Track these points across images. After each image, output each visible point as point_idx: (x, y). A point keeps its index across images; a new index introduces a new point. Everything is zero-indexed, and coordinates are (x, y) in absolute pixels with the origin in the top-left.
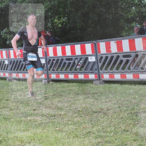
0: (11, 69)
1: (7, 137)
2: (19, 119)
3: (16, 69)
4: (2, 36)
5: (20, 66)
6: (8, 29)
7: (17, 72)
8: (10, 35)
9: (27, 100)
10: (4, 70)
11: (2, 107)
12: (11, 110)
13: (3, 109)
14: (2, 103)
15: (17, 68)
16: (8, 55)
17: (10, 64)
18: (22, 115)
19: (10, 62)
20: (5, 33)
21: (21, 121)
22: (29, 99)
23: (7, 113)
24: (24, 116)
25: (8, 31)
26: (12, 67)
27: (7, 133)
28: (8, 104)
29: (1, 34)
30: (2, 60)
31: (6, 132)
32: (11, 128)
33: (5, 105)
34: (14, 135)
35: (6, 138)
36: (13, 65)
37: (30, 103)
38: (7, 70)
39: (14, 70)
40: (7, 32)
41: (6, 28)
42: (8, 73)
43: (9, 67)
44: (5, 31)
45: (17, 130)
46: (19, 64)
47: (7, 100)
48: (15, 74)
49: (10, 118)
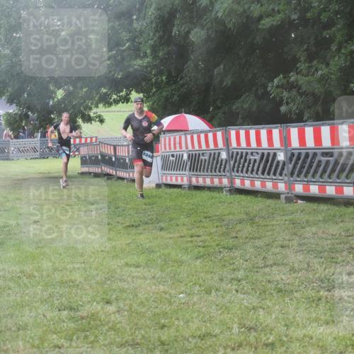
0: (292, 174)
1: (286, 336)
2: (313, 295)
3: (303, 173)
4: (271, 95)
5: (315, 165)
6: (284, 78)
7: (306, 180)
8: (289, 92)
9: (330, 249)
10: (275, 174)
11: (271, 262)
12: (293, 270)
13: (273, 268)
14: (270, 253)
15: (305, 170)
16: (285, 138)
17: (289, 161)
18: (319, 285)
19: (289, 154)
20: (278, 87)
21: (320, 299)
22: (336, 246)
23: (284, 277)
24: (324, 288)
25: (285, 81)
26: (294, 167)
27: (286, 325)
28: (285, 257)
29: (269, 89)
30: (272, 152)
31: (283, 323)
32: (295, 313)
33: (279, 258)
34: (304, 331)
35: (285, 339)
36: (296, 163)
37: (338, 255)
38: (281, 175)
39: (298, 176)
40: (282, 85)
41: (281, 76)
42: (285, 183)
43: (286, 168)
44: (278, 82)
45: (310, 320)
47: (282, 247)
48: (301, 186)
49: (292, 291)
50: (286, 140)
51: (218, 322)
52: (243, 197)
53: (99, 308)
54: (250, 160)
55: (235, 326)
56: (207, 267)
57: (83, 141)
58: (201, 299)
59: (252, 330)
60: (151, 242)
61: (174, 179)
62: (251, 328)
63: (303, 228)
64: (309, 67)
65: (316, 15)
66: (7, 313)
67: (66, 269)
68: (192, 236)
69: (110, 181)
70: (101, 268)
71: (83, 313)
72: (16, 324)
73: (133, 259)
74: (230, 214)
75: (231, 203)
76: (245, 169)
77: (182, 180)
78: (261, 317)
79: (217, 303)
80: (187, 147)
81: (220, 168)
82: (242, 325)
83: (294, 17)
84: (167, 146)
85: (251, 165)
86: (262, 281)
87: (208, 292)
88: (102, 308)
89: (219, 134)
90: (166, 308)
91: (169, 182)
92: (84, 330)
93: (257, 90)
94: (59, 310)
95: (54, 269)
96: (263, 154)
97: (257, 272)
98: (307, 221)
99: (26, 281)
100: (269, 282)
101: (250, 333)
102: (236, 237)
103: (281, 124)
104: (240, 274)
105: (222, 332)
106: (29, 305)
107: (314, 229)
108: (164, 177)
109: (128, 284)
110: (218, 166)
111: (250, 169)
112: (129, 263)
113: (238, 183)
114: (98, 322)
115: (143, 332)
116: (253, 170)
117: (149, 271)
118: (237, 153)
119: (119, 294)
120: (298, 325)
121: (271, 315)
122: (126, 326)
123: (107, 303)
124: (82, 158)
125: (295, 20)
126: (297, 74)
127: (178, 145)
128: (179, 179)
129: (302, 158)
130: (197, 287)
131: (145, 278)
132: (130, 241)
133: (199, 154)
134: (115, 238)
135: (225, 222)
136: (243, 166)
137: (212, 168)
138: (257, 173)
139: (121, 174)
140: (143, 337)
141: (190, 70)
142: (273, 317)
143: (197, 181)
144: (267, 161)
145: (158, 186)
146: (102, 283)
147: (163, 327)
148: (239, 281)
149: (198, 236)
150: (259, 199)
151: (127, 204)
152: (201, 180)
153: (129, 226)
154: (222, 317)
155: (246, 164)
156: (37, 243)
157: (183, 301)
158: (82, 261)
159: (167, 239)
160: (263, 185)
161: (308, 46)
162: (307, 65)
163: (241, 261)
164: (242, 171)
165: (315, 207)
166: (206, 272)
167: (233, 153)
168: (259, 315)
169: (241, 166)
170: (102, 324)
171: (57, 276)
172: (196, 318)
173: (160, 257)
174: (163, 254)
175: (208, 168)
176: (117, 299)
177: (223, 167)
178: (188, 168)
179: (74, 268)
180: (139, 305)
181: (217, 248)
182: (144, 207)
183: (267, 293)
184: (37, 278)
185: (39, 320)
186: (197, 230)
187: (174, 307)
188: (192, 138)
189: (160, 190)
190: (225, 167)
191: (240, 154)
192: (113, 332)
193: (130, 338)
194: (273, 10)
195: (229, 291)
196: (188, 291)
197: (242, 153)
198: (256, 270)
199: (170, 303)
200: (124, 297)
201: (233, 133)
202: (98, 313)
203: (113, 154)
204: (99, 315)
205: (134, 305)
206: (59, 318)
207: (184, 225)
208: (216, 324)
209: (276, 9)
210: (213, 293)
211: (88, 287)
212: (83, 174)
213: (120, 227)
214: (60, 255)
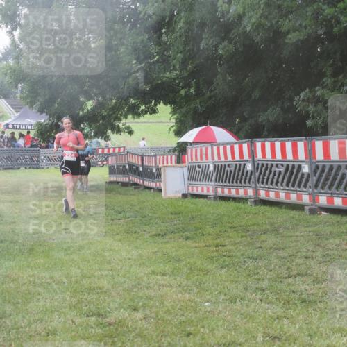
0: (316, 186)
3: (327, 186)
4: (297, 108)
5: (339, 177)
6: (311, 92)
7: (330, 192)
8: (315, 106)
10: (299, 186)
11: (295, 273)
12: (316, 281)
13: (297, 279)
14: (294, 264)
15: (329, 182)
17: (313, 174)
19: (314, 167)
20: (303, 100)
23: (307, 287)
25: (310, 95)
26: (319, 180)
27: (310, 335)
28: (309, 267)
29: (295, 103)
30: (297, 164)
31: (307, 333)
32: (318, 323)
33: (303, 268)
34: (328, 341)
36: (321, 176)
38: (305, 186)
39: (322, 188)
40: (308, 99)
41: (307, 90)
42: (310, 194)
43: (310, 180)
44: (304, 96)
45: (334, 331)
46: (336, 175)
47: (306, 258)
48: (325, 198)
49: (316, 301)
50: (310, 152)
51: (242, 330)
52: (267, 208)
53: (126, 314)
54: (275, 172)
55: (260, 335)
56: (232, 277)
57: (111, 151)
58: (225, 308)
59: (276, 339)
60: (176, 251)
61: (200, 189)
62: (275, 337)
63: (327, 239)
64: (335, 81)
65: (342, 31)
66: (37, 318)
67: (94, 276)
68: (217, 246)
69: (137, 190)
70: (128, 275)
71: (111, 319)
72: (45, 328)
73: (160, 267)
74: (255, 224)
75: (256, 214)
76: (270, 180)
77: (208, 191)
78: (285, 327)
79: (242, 311)
80: (213, 158)
81: (246, 179)
82: (266, 335)
83: (321, 32)
84: (194, 157)
85: (276, 177)
86: (287, 291)
87: (233, 301)
88: (129, 315)
89: (245, 146)
90: (191, 317)
91: (195, 192)
92: (111, 337)
93: (283, 103)
94: (88, 316)
95: (82, 275)
96: (288, 166)
97: (281, 282)
98: (331, 233)
99: (55, 287)
100: (293, 292)
101: (274, 342)
102: (261, 247)
103: (306, 136)
104: (265, 284)
105: (246, 341)
106: (58, 311)
107: (337, 241)
108: (190, 188)
109: (154, 291)
110: (244, 177)
111: (275, 180)
112: (156, 271)
113: (263, 194)
114: (125, 329)
115: (169, 339)
116: (277, 182)
117: (175, 279)
118: (263, 165)
119: (146, 302)
120: (322, 335)
121: (295, 324)
122: (152, 333)
123: (134, 310)
124: (110, 168)
125: (321, 35)
126: (323, 88)
127: (204, 157)
128: (205, 189)
129: (326, 170)
130: (222, 297)
131: (171, 286)
132: (156, 249)
133: (225, 166)
134: (142, 247)
135: (250, 233)
136: (268, 178)
137: (237, 179)
138: (282, 185)
139: (148, 183)
140: (169, 343)
141: (220, 83)
142: (297, 327)
143: (223, 192)
144: (292, 173)
145: (185, 196)
146: (129, 291)
147: (189, 334)
148: (264, 290)
149: (223, 246)
150: (284, 210)
151: (154, 213)
152: (226, 191)
153: (155, 235)
154: (246, 326)
155: (271, 176)
156: (66, 250)
157: (209, 309)
158: (110, 268)
159: (192, 248)
160: (288, 196)
161: (334, 61)
162: (333, 79)
163: (266, 271)
164: (267, 183)
165: (339, 219)
166: (231, 281)
167: (258, 164)
168: (283, 325)
169: (266, 177)
170: (129, 331)
171: (86, 283)
172: (221, 326)
173: (186, 265)
174: (189, 263)
175: (233, 179)
176: (144, 307)
177: (248, 178)
178: (213, 178)
179: (102, 275)
180: (165, 313)
181: (242, 258)
182: (170, 216)
183: (291, 302)
184: (66, 284)
185: (67, 326)
186: (222, 239)
187: (200, 315)
188: (218, 149)
189: (186, 200)
190: (250, 179)
191: (265, 165)
192: (140, 339)
193: (157, 345)
194: (300, 25)
195: (254, 301)
196: (213, 299)
197: (267, 164)
198: (280, 280)
199: (196, 311)
200: (150, 305)
201: (259, 145)
202: (125, 320)
203: (140, 163)
204: (126, 321)
205: (161, 312)
206: (87, 324)
207: (209, 235)
208: (241, 333)
209: (304, 24)
210: (238, 302)
211: (116, 294)
212: (110, 183)
213: (147, 236)
214: (89, 262)
